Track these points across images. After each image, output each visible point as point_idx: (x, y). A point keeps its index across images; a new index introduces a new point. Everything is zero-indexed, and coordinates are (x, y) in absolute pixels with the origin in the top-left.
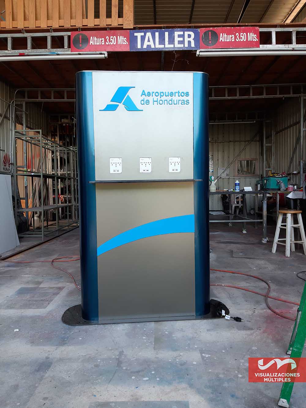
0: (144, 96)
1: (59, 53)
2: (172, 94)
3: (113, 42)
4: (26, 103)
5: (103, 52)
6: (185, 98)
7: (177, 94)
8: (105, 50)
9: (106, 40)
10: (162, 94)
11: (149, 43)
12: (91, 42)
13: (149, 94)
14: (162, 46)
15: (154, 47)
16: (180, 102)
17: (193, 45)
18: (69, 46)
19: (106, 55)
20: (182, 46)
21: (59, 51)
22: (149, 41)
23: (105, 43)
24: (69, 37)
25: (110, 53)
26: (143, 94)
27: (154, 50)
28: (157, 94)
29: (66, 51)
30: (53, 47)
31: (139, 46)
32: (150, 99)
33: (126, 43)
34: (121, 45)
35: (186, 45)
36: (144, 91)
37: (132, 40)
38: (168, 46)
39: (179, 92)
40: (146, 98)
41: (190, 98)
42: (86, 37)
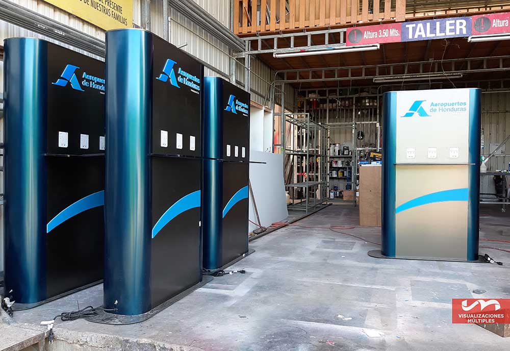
0: (432, 106)
1: (336, 48)
2: (453, 104)
3: (386, 34)
4: (285, 84)
5: (375, 45)
6: (463, 107)
7: (457, 104)
8: (377, 43)
9: (379, 33)
10: (445, 105)
11: (420, 34)
12: (365, 36)
13: (436, 105)
14: (434, 35)
15: (425, 37)
16: (459, 109)
17: (464, 32)
18: (345, 41)
19: (379, 47)
20: (453, 33)
21: (336, 46)
22: (420, 31)
23: (378, 36)
24: (345, 33)
25: (381, 45)
26: (432, 104)
27: (425, 39)
28: (442, 105)
29: (343, 45)
30: (330, 43)
31: (410, 37)
32: (437, 108)
33: (398, 35)
34: (392, 37)
35: (458, 33)
36: (432, 103)
37: (404, 32)
38: (439, 35)
39: (458, 103)
40: (434, 108)
41: (467, 107)
42: (361, 32)
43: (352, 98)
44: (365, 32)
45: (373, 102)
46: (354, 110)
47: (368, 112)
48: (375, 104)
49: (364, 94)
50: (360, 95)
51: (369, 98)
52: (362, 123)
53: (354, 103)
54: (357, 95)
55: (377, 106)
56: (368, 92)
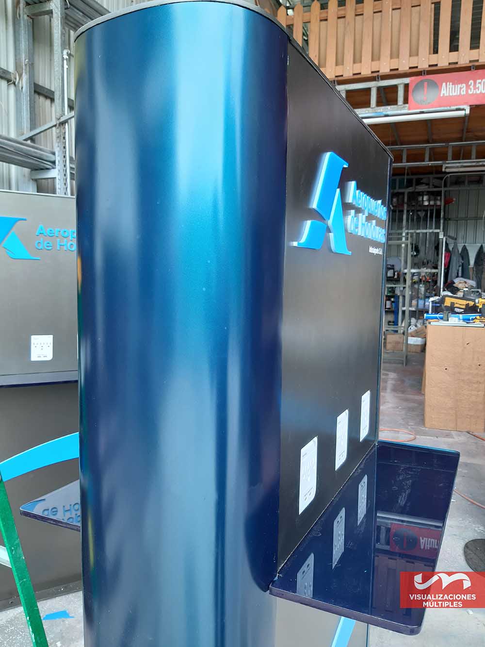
1: (389, 113)
3: (481, 87)
5: (461, 107)
8: (466, 103)
9: (468, 87)
12: (442, 92)
19: (468, 112)
21: (389, 109)
23: (467, 91)
25: (473, 108)
29: (402, 109)
42: (436, 83)
43: (403, 194)
44: (444, 84)
45: (435, 200)
46: (405, 212)
47: (426, 215)
48: (438, 203)
49: (421, 188)
50: (415, 189)
51: (429, 193)
52: (418, 231)
53: (406, 200)
54: (410, 189)
55: (440, 206)
56: (427, 184)
